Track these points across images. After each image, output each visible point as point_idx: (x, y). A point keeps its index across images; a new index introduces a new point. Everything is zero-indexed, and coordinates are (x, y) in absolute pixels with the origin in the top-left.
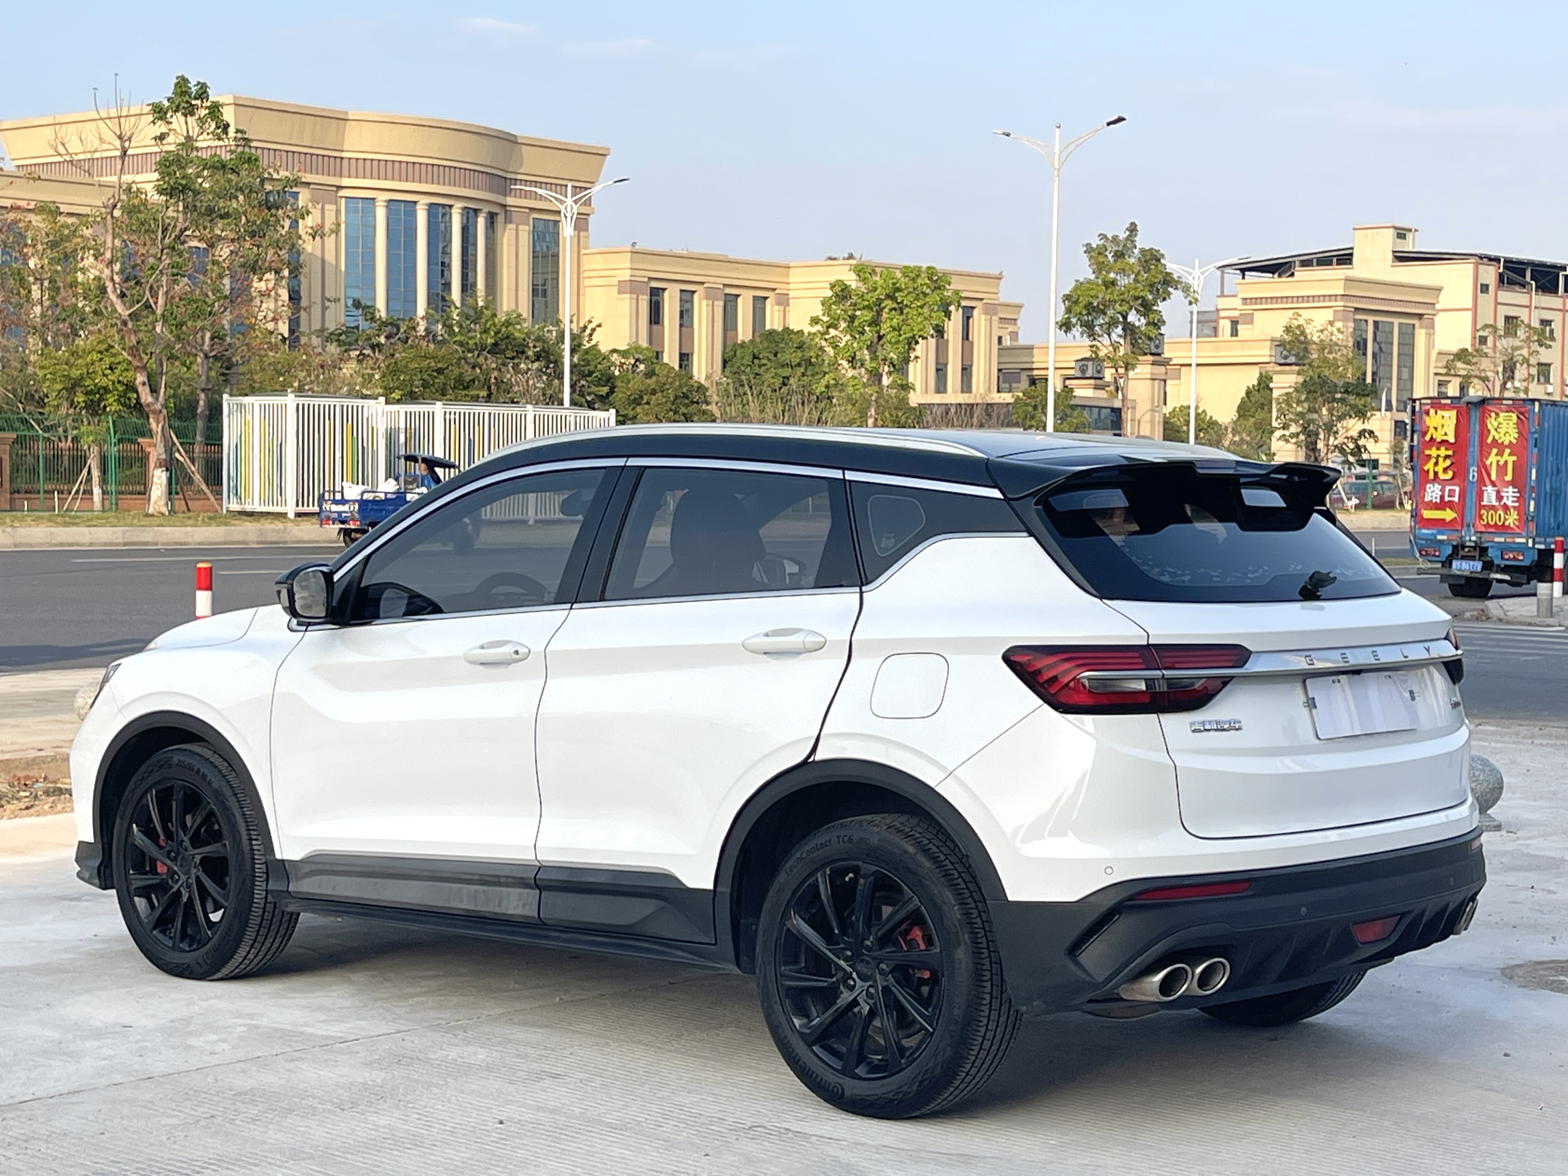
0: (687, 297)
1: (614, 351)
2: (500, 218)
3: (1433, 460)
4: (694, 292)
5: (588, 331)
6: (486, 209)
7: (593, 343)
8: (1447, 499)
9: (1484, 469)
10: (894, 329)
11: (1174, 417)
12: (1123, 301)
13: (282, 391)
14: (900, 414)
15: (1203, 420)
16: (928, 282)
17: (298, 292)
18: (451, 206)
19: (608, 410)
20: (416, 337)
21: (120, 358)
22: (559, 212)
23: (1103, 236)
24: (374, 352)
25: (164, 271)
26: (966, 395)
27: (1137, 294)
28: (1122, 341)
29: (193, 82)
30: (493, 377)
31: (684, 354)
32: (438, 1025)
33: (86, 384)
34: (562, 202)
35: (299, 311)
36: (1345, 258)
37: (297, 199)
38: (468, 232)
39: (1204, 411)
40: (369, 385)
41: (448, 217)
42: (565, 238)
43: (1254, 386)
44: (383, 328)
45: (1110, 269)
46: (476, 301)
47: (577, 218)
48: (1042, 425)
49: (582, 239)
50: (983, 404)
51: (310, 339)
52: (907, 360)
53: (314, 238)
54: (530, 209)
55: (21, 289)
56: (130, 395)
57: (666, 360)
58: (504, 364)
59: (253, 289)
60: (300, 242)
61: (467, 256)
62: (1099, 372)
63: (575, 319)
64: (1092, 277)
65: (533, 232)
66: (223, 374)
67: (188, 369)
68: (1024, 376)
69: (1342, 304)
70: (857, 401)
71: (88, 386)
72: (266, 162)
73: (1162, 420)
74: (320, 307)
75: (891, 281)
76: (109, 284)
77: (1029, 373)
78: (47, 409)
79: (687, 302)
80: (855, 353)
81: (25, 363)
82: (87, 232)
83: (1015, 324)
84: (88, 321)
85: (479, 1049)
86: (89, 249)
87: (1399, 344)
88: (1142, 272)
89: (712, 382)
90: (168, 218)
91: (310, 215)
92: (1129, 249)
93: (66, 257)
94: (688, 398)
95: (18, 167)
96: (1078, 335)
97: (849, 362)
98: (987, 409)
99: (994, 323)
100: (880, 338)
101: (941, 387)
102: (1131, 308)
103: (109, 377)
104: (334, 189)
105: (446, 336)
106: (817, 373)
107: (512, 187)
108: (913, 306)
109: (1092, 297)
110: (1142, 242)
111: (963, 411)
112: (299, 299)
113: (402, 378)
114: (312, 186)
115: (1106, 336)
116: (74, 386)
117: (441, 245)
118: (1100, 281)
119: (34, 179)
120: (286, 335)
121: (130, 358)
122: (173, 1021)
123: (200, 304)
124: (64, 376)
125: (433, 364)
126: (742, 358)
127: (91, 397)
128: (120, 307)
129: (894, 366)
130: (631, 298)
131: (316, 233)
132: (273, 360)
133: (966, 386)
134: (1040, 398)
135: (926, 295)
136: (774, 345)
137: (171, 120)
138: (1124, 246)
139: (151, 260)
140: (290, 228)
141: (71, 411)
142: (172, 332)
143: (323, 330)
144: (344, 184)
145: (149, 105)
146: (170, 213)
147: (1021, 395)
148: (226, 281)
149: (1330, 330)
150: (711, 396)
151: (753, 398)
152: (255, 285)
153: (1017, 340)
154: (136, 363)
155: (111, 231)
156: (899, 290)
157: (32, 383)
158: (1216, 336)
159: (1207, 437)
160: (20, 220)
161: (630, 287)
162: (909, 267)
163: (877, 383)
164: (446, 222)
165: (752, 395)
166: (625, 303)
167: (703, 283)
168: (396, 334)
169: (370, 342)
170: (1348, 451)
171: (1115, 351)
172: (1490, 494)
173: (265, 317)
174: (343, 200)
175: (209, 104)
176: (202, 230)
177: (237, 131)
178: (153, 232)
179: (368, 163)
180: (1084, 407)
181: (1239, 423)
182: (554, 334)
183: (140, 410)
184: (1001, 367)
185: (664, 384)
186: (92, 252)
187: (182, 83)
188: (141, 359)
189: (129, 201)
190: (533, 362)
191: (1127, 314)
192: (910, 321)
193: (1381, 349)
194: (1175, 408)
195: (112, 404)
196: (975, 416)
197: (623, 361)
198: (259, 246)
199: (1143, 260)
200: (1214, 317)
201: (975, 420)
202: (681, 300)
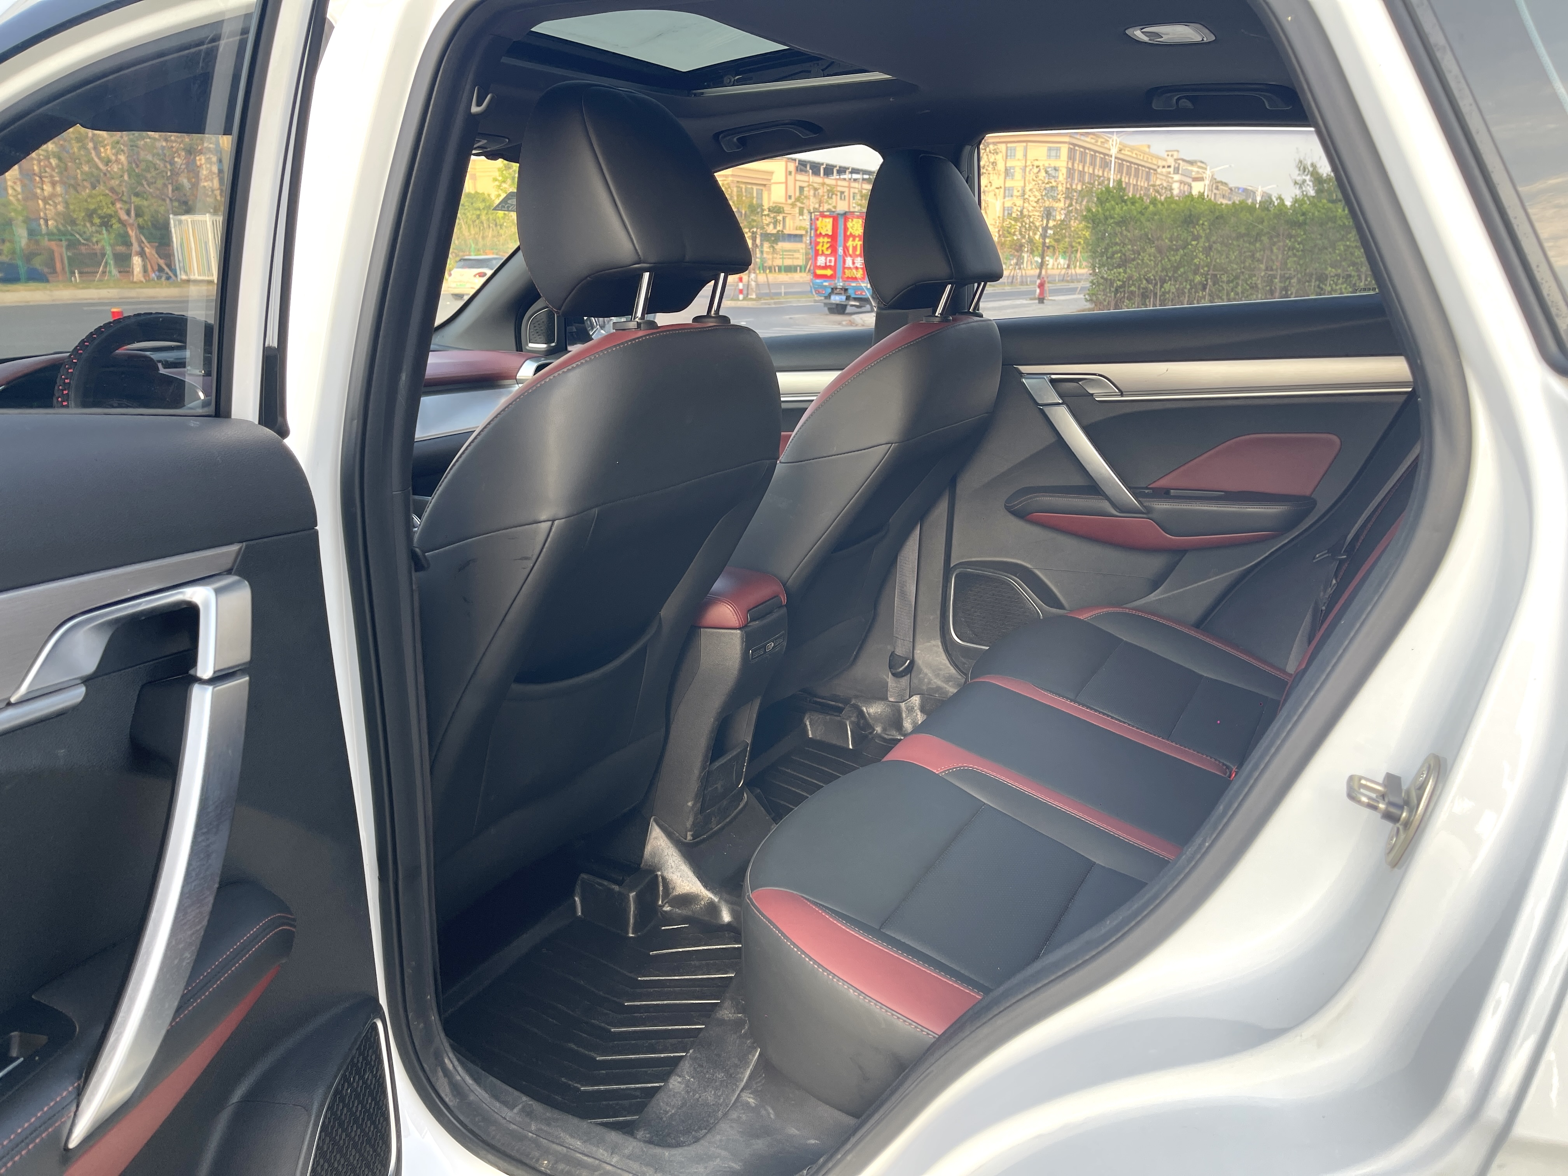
3: (821, 244)
8: (828, 264)
9: (846, 248)
172: (849, 261)
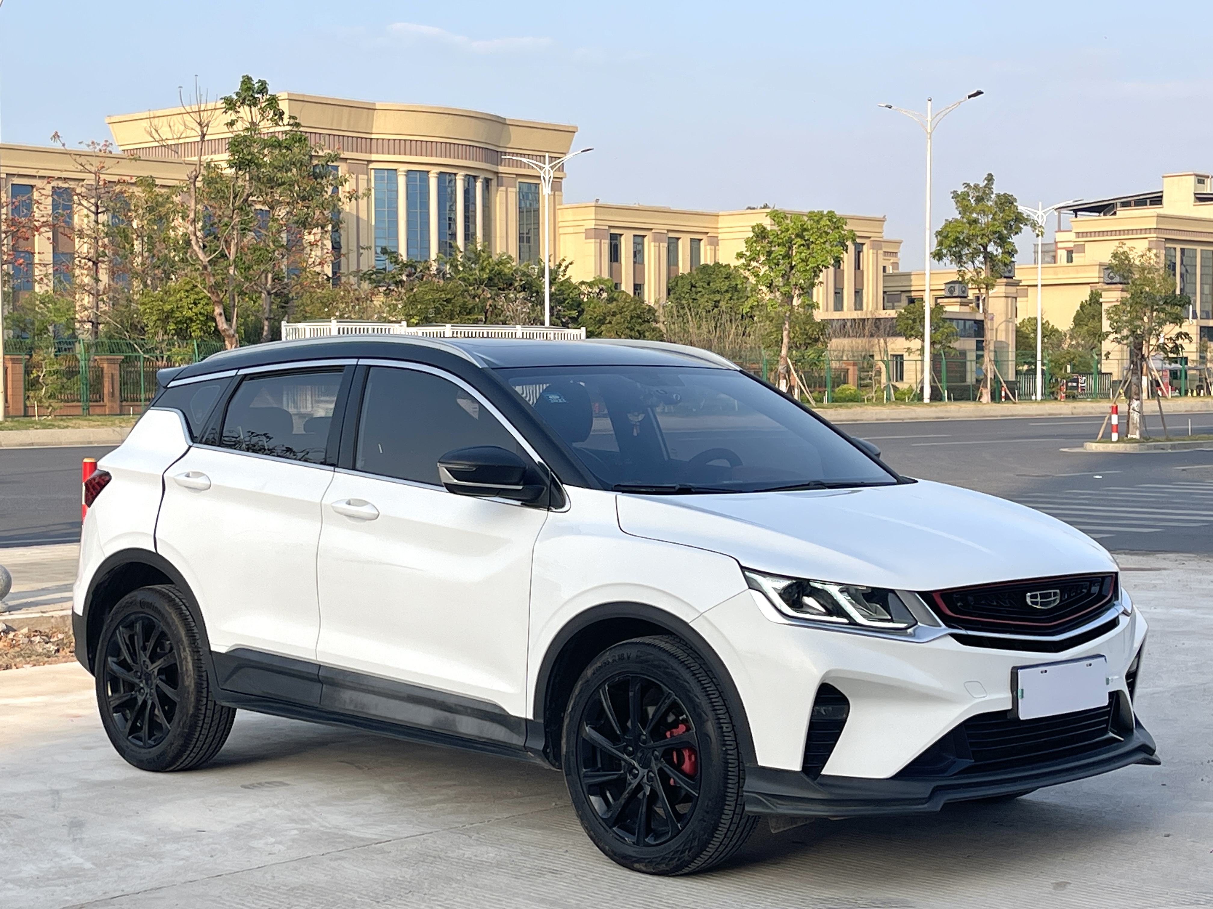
0: (639, 240)
1: (583, 283)
2: (494, 183)
4: (644, 236)
5: (562, 268)
6: (483, 176)
7: (566, 277)
10: (803, 261)
11: (1023, 327)
12: (983, 235)
13: (327, 317)
14: (808, 328)
15: (1046, 329)
16: (828, 223)
17: (339, 243)
18: (455, 174)
19: (580, 328)
20: (430, 275)
21: (201, 295)
22: (539, 177)
23: (968, 185)
24: (398, 288)
25: (235, 227)
26: (859, 312)
27: (995, 229)
28: (983, 267)
29: (255, 80)
30: (488, 304)
31: (638, 285)
32: (456, 827)
33: (176, 315)
34: (541, 168)
35: (340, 257)
36: (1157, 200)
37: (337, 171)
38: (469, 194)
39: (1047, 321)
40: (394, 314)
41: (454, 181)
42: (544, 196)
43: (1086, 301)
44: (404, 269)
45: (973, 210)
46: (476, 246)
47: (553, 181)
48: (920, 334)
49: (557, 198)
50: (873, 319)
51: (349, 279)
52: (813, 285)
53: (350, 200)
54: (516, 175)
55: (126, 244)
56: (209, 324)
57: (623, 288)
58: (498, 295)
59: (304, 240)
60: (340, 204)
61: (468, 212)
62: (964, 292)
63: (552, 258)
64: (959, 217)
65: (519, 192)
66: (283, 307)
67: (255, 302)
68: (904, 297)
69: (1155, 235)
70: (773, 318)
71: (178, 317)
72: (313, 142)
73: (1014, 328)
74: (356, 253)
75: (800, 223)
76: (193, 238)
77: (908, 294)
78: (147, 336)
79: (639, 244)
80: (772, 280)
81: (129, 301)
82: (177, 199)
83: (896, 256)
84: (177, 267)
85: (490, 848)
86: (179, 212)
87: (1201, 266)
88: (999, 213)
89: (660, 305)
90: (239, 187)
91: (347, 183)
92: (987, 194)
93: (161, 218)
94: (641, 318)
95: (124, 150)
96: (948, 262)
97: (768, 287)
98: (876, 323)
99: (879, 256)
100: (792, 268)
101: (839, 306)
102: (990, 241)
103: (193, 310)
104: (366, 163)
105: (453, 274)
106: (741, 297)
107: (503, 157)
108: (817, 242)
109: (959, 233)
110: (998, 189)
111: (857, 324)
112: (340, 248)
113: (419, 307)
114: (348, 161)
115: (970, 263)
116: (167, 317)
117: (448, 205)
118: (965, 220)
119: (135, 160)
120: (330, 275)
121: (209, 295)
122: (238, 826)
123: (262, 251)
124: (159, 310)
125: (443, 296)
126: (683, 287)
127: (180, 326)
128: (201, 256)
129: (803, 289)
130: (595, 242)
131: (352, 196)
132: (320, 295)
133: (858, 304)
134: (918, 313)
135: (827, 234)
136: (707, 276)
137: (239, 110)
138: (984, 192)
139: (226, 219)
140: (332, 193)
141: (166, 337)
142: (241, 273)
143: (358, 271)
144: (373, 159)
145: (222, 99)
146: (240, 182)
147: (903, 311)
148: (284, 235)
149: (1148, 255)
150: (659, 316)
151: (692, 318)
152: (306, 237)
153: (898, 269)
154: (214, 298)
155: (194, 197)
156: (806, 230)
157: (135, 316)
158: (1055, 263)
159: (1050, 341)
160: (125, 191)
161: (595, 233)
162: (814, 212)
163: (790, 303)
164: (451, 187)
165: (691, 315)
166: (591, 246)
167: (651, 229)
168: (415, 273)
169: (394, 279)
170: (1169, 350)
171: (977, 274)
173: (314, 262)
174: (373, 171)
175: (268, 97)
176: (264, 196)
177: (291, 117)
178: (227, 198)
179: (392, 142)
180: (952, 320)
181: (1075, 330)
182: (536, 270)
183: (218, 335)
184: (886, 290)
185: (623, 308)
186: (180, 214)
187: (247, 81)
188: (218, 296)
189: (209, 175)
190: (520, 292)
191: (987, 246)
192: (814, 255)
193: (1187, 271)
194: (1023, 321)
195: (196, 331)
196: (867, 328)
197: (590, 290)
198: (308, 208)
199: (999, 203)
200: (1053, 248)
201: (866, 332)
202: (634, 243)
